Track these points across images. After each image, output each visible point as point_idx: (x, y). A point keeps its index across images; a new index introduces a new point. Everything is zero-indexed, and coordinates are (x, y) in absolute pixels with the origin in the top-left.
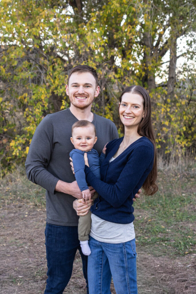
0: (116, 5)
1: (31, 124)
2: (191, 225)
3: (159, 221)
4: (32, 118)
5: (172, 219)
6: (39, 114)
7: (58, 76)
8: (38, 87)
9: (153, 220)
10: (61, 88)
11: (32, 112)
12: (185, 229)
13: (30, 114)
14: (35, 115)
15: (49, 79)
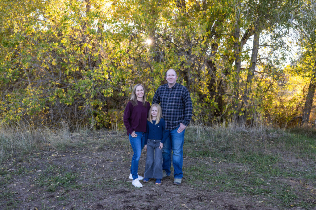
0: (220, 6)
1: (151, 91)
2: (286, 181)
3: (257, 175)
4: (152, 86)
5: (268, 174)
6: (157, 83)
7: (174, 56)
8: (158, 63)
9: (252, 173)
10: (175, 65)
11: (152, 81)
12: (282, 183)
13: (151, 83)
14: (154, 84)
15: (166, 58)
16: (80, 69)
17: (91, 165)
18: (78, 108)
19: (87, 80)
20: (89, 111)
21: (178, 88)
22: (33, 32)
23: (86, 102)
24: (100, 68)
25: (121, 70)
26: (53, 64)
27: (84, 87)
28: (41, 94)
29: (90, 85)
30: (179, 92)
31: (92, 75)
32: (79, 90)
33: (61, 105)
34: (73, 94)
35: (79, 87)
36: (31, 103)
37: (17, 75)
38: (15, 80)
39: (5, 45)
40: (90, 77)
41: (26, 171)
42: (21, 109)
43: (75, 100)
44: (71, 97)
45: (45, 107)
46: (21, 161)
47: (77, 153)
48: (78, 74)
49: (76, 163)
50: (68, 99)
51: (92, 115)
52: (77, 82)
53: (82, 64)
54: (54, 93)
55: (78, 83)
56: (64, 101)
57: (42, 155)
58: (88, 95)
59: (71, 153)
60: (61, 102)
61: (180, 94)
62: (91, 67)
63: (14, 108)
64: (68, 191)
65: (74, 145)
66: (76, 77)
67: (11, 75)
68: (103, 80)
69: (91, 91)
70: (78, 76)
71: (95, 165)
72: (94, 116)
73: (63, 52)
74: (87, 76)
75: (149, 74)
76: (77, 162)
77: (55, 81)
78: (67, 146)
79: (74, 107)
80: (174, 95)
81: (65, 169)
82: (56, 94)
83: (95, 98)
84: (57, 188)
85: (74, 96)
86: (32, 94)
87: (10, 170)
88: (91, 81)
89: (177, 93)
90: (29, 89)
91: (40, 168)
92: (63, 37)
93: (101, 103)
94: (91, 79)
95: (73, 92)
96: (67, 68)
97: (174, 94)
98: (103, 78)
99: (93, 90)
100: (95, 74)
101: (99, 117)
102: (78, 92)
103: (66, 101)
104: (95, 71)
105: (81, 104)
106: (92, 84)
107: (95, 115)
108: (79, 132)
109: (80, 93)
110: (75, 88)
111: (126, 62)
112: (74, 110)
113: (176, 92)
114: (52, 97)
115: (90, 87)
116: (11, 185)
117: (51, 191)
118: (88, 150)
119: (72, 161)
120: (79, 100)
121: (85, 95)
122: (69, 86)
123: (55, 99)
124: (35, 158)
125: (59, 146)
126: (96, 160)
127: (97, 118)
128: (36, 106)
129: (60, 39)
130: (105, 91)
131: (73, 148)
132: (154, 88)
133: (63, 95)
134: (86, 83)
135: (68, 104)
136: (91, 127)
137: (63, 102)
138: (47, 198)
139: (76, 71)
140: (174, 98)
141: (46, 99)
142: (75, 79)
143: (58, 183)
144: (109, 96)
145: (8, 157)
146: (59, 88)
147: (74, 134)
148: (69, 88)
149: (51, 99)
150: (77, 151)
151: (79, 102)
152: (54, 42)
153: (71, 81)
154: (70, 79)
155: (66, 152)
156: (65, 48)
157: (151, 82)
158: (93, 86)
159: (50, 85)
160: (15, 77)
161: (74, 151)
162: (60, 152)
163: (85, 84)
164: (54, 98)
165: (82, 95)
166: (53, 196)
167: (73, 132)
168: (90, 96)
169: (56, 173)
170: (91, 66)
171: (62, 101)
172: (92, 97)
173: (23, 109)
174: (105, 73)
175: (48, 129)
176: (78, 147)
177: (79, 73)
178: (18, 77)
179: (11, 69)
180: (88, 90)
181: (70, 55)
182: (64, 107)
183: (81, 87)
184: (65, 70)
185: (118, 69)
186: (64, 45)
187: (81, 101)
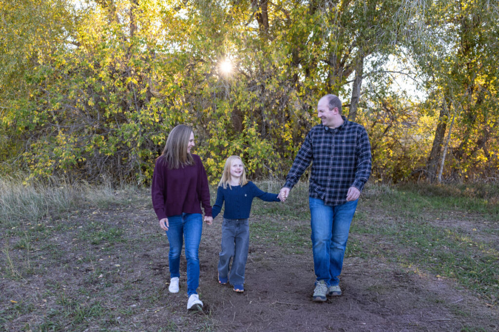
1: (213, 137)
4: (215, 131)
6: (221, 127)
7: (242, 92)
8: (222, 102)
10: (244, 103)
11: (215, 125)
13: (213, 127)
14: (218, 128)
15: (233, 94)
16: (124, 110)
17: (137, 222)
18: (121, 160)
19: (133, 124)
20: (136, 163)
21: (349, 129)
22: (64, 63)
23: (131, 151)
24: (149, 109)
25: (175, 111)
26: (90, 105)
27: (129, 133)
28: (75, 142)
29: (136, 130)
30: (351, 135)
31: (138, 118)
32: (122, 137)
33: (100, 156)
34: (115, 142)
35: (123, 133)
36: (64, 153)
37: (45, 119)
38: (43, 125)
39: (28, 81)
40: (137, 120)
41: (65, 227)
42: (52, 161)
43: (118, 149)
44: (113, 146)
45: (81, 159)
46: (58, 218)
47: (122, 211)
48: (121, 117)
49: (120, 220)
50: (109, 148)
51: (140, 168)
52: (120, 127)
53: (125, 103)
54: (91, 141)
55: (122, 128)
56: (104, 150)
57: (81, 213)
58: (134, 143)
59: (115, 210)
60: (100, 153)
61: (353, 137)
62: (137, 108)
63: (43, 161)
64: (113, 244)
65: (118, 202)
66: (118, 121)
67: (38, 119)
68: (152, 123)
69: (138, 138)
70: (122, 119)
71: (143, 222)
72: (142, 170)
73: (101, 89)
74: (133, 119)
75: (211, 115)
76: (122, 219)
77: (92, 125)
78: (109, 203)
79: (117, 158)
80: (344, 141)
81: (109, 226)
82: (94, 142)
83: (143, 146)
84: (101, 242)
85: (117, 145)
86: (65, 142)
87: (48, 226)
88: (137, 125)
89: (348, 138)
90: (61, 137)
91: (81, 225)
92: (102, 70)
93: (151, 153)
94: (137, 122)
95: (116, 139)
96: (107, 109)
97: (342, 138)
98: (152, 121)
99: (140, 136)
100: (142, 116)
101: (148, 171)
102: (121, 140)
103: (106, 151)
104: (142, 113)
105: (125, 155)
106: (139, 129)
107: (144, 169)
108: (124, 188)
109: (124, 140)
110: (118, 134)
111: (181, 100)
112: (117, 162)
113: (345, 135)
114: (89, 146)
115: (136, 133)
116: (52, 239)
117: (95, 244)
118: (135, 207)
119: (116, 218)
120: (123, 150)
121: (130, 143)
122: (110, 132)
123: (93, 148)
124: (73, 215)
125: (100, 203)
126: (144, 218)
127: (146, 172)
128: (70, 157)
129: (97, 71)
130: (155, 137)
131: (117, 205)
132: (217, 133)
133: (103, 144)
134: (131, 127)
135: (109, 154)
136: (139, 184)
137: (103, 153)
138: (92, 250)
139: (118, 113)
140: (344, 145)
141: (82, 148)
142: (117, 123)
143: (102, 237)
144: (159, 143)
145: (44, 214)
146: (97, 135)
147: (118, 192)
148: (110, 134)
149: (88, 149)
150: (122, 209)
151: (122, 153)
152: (90, 77)
153: (112, 126)
154: (112, 123)
155: (108, 210)
156: (104, 83)
157: (213, 125)
158: (140, 131)
159: (86, 131)
160: (43, 121)
161: (118, 209)
162: (101, 210)
163: (130, 129)
164: (91, 147)
165: (126, 143)
166: (97, 248)
167: (116, 189)
168: (137, 144)
169: (99, 229)
170: (137, 105)
171: (102, 151)
172: (138, 145)
173: (54, 161)
174: (155, 115)
175: (87, 183)
176: (122, 205)
177: (122, 115)
178: (46, 121)
179: (37, 111)
180: (134, 136)
181: (111, 93)
182: (105, 158)
183: (126, 133)
184: (105, 111)
185: (171, 109)
186: (103, 80)
187: (125, 151)
